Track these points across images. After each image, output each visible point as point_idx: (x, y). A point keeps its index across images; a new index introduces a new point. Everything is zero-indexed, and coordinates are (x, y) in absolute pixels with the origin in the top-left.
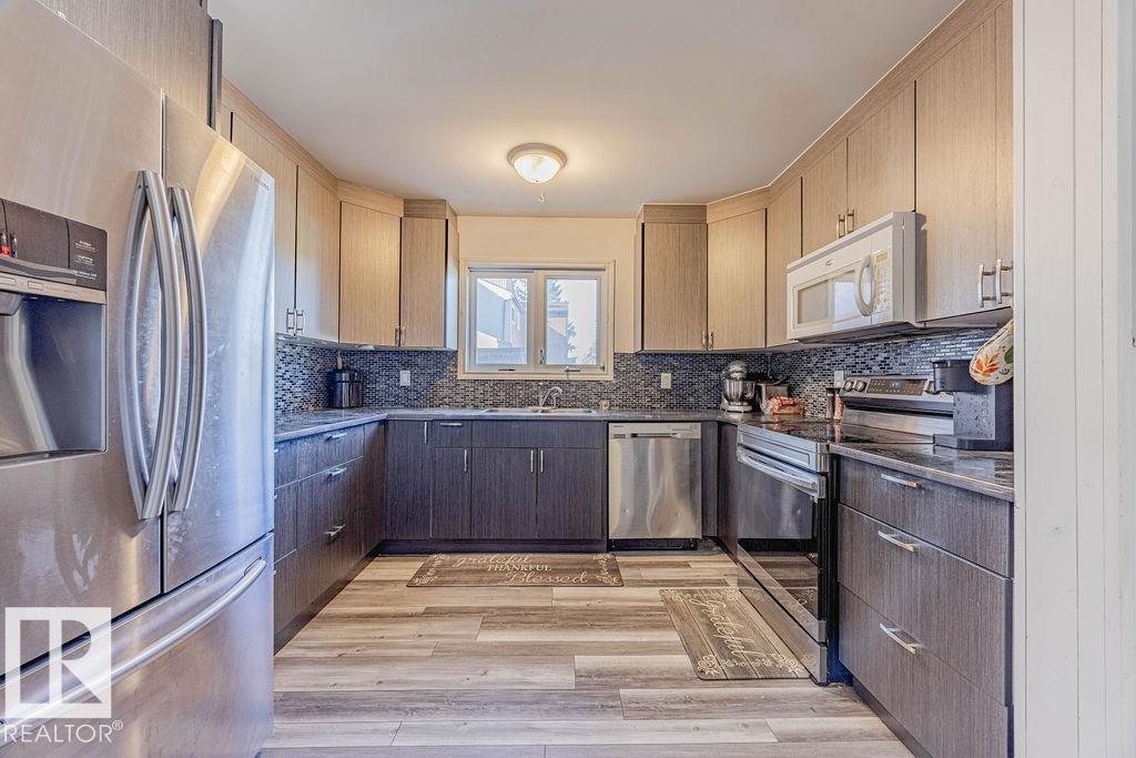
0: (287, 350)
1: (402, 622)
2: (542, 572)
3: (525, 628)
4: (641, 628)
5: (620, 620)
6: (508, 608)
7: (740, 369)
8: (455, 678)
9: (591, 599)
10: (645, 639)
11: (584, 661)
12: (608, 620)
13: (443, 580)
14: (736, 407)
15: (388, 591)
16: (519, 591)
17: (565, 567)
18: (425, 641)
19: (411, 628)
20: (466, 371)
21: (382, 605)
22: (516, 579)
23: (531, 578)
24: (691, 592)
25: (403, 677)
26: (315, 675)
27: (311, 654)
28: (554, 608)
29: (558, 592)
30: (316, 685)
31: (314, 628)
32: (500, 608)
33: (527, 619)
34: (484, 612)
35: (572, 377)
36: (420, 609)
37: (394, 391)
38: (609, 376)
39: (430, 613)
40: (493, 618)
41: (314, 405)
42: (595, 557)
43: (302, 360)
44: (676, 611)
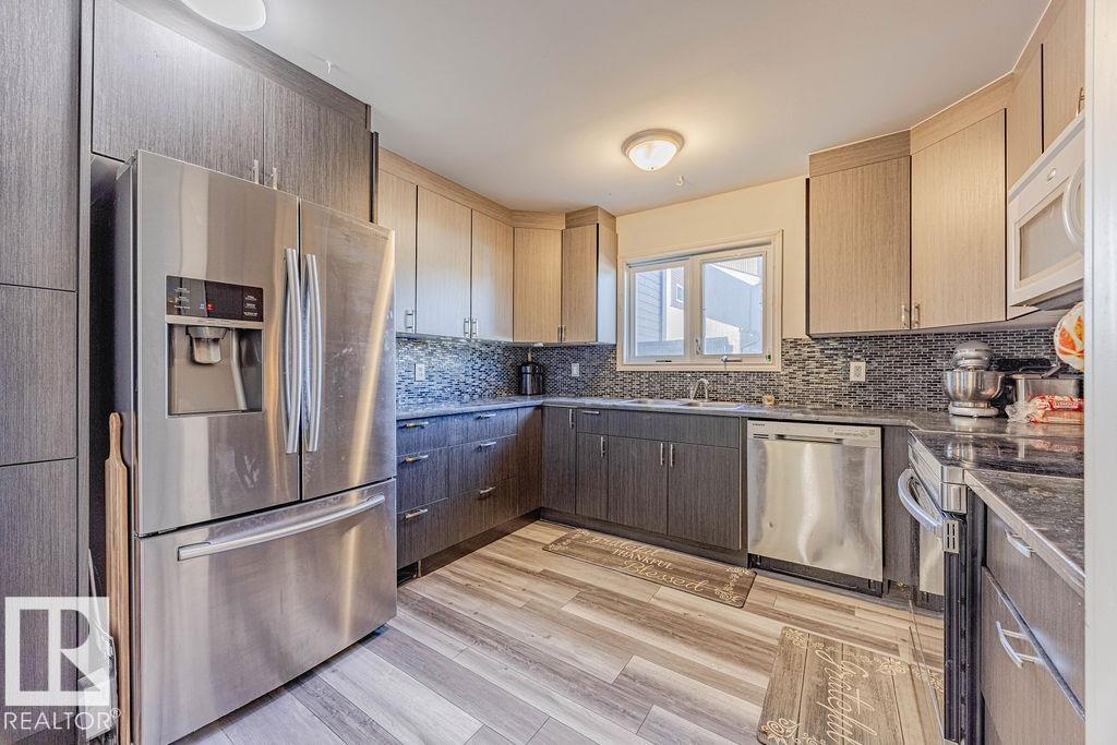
0: (483, 349)
1: (519, 575)
2: (662, 569)
3: (608, 613)
4: (728, 657)
5: (709, 641)
6: (606, 591)
7: (973, 354)
8: (524, 631)
9: (694, 609)
10: (724, 671)
11: (639, 664)
12: (695, 636)
13: (572, 551)
14: (967, 408)
15: (530, 548)
16: (626, 579)
17: (688, 570)
18: (524, 595)
19: (523, 581)
20: (624, 362)
21: (516, 558)
22: (632, 568)
23: (646, 571)
24: (826, 643)
25: (492, 616)
26: (446, 592)
27: (453, 578)
28: (648, 605)
29: (664, 591)
30: (442, 600)
31: (467, 561)
32: (600, 589)
33: (615, 606)
34: (582, 587)
35: (731, 367)
36: (539, 569)
37: (568, 381)
38: (776, 366)
39: (545, 576)
40: (588, 595)
41: (508, 392)
42: (729, 569)
43: (496, 357)
44: (786, 656)
